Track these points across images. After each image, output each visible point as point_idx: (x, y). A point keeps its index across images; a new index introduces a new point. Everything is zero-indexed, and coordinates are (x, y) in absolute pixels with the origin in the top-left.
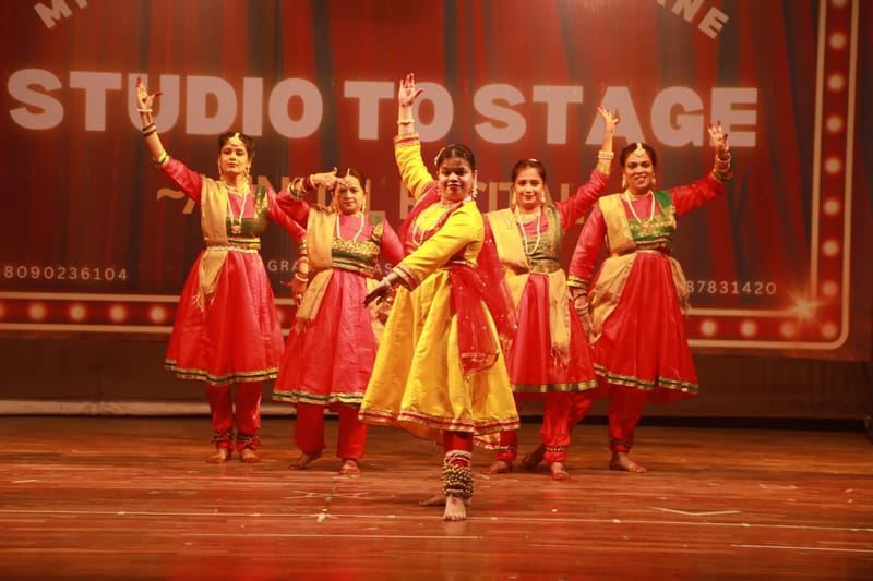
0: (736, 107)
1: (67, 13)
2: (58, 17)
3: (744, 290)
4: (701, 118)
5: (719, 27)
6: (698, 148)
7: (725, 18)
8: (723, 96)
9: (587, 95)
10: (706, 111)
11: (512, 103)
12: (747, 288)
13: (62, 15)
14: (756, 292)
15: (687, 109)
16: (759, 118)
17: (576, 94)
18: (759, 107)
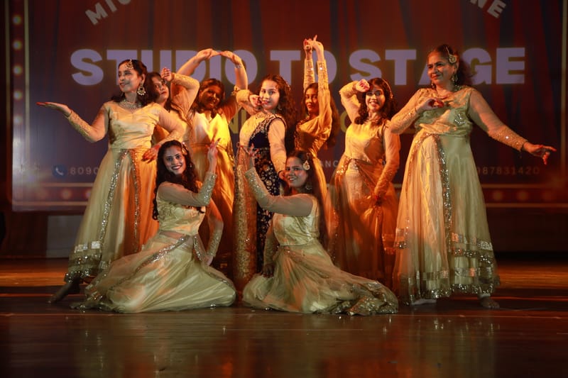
0: (512, 59)
1: (105, 15)
2: (99, 18)
3: (519, 171)
4: (490, 67)
5: (500, 10)
6: (488, 85)
7: (503, 5)
8: (503, 53)
9: (418, 55)
10: (493, 63)
11: (372, 61)
12: (521, 171)
13: (102, 16)
14: (527, 173)
15: (481, 62)
16: (526, 65)
17: (412, 54)
18: (527, 59)
